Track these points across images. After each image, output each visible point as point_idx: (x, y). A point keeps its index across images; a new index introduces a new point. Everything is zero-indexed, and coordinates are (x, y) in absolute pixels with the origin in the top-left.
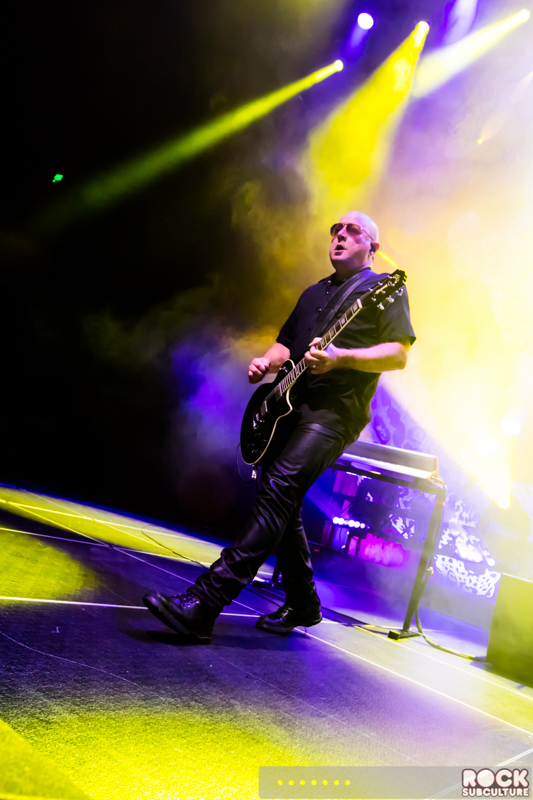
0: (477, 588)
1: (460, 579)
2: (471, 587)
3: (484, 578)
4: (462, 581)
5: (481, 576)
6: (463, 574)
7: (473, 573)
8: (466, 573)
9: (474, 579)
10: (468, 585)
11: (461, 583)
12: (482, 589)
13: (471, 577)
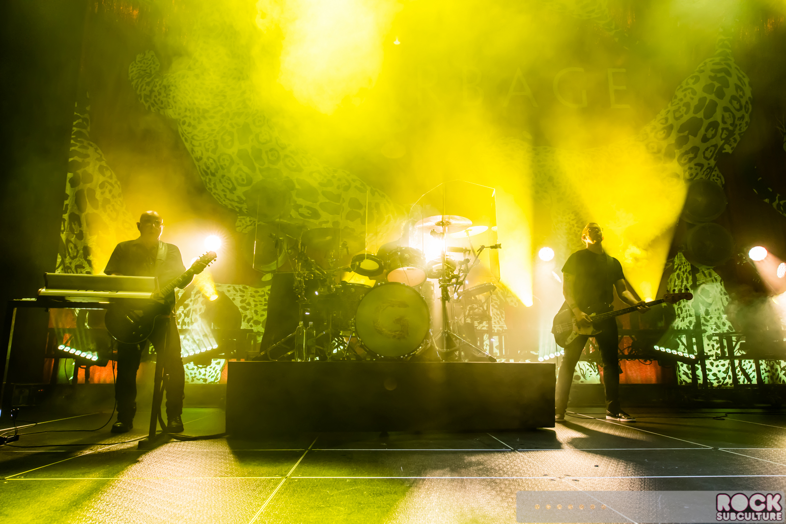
0: (207, 377)
1: (191, 374)
2: (201, 378)
3: (211, 368)
4: (193, 375)
5: (209, 367)
6: (193, 369)
7: (201, 366)
8: (196, 367)
9: (203, 371)
10: (199, 377)
11: (192, 377)
12: (210, 377)
13: (200, 370)
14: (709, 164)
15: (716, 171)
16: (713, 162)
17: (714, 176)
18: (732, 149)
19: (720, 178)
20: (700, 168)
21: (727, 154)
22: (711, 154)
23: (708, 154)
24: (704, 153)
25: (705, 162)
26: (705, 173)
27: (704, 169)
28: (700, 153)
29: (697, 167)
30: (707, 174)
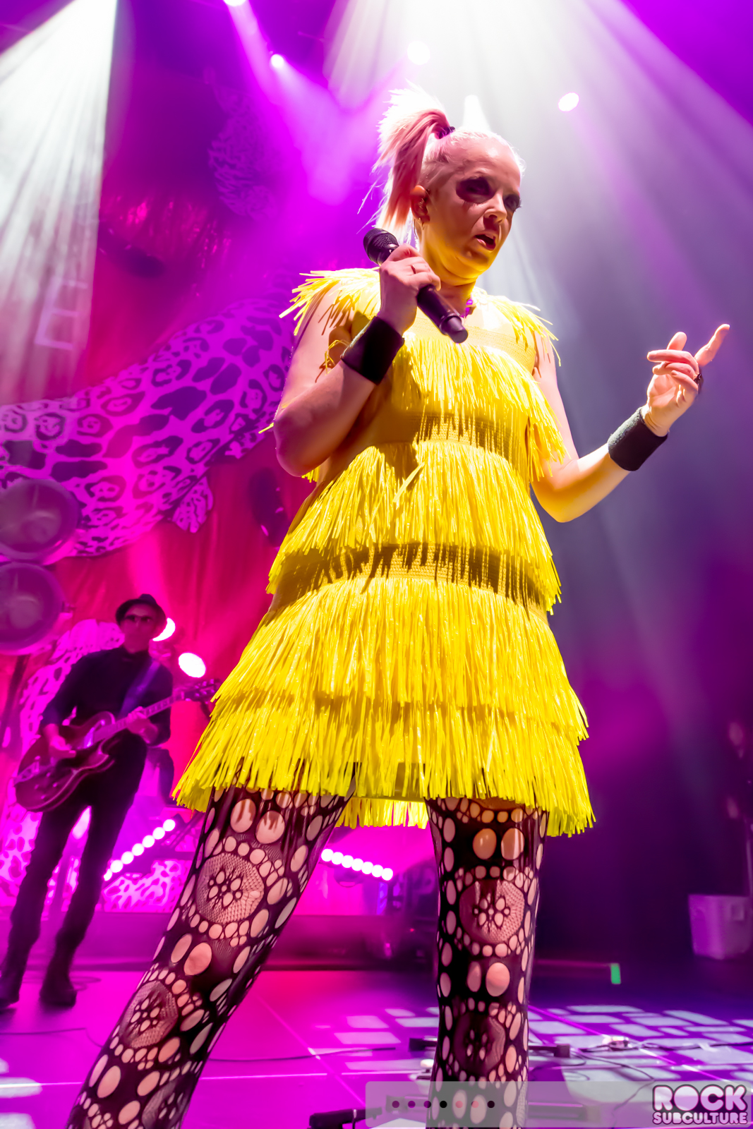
14: (192, 471)
15: (201, 484)
16: (200, 469)
17: (196, 492)
18: (243, 451)
19: (206, 497)
20: (170, 475)
21: (232, 458)
22: (203, 453)
23: (196, 454)
24: (189, 450)
25: (186, 468)
26: (181, 485)
27: (180, 478)
28: (181, 451)
29: (167, 472)
30: (182, 488)
